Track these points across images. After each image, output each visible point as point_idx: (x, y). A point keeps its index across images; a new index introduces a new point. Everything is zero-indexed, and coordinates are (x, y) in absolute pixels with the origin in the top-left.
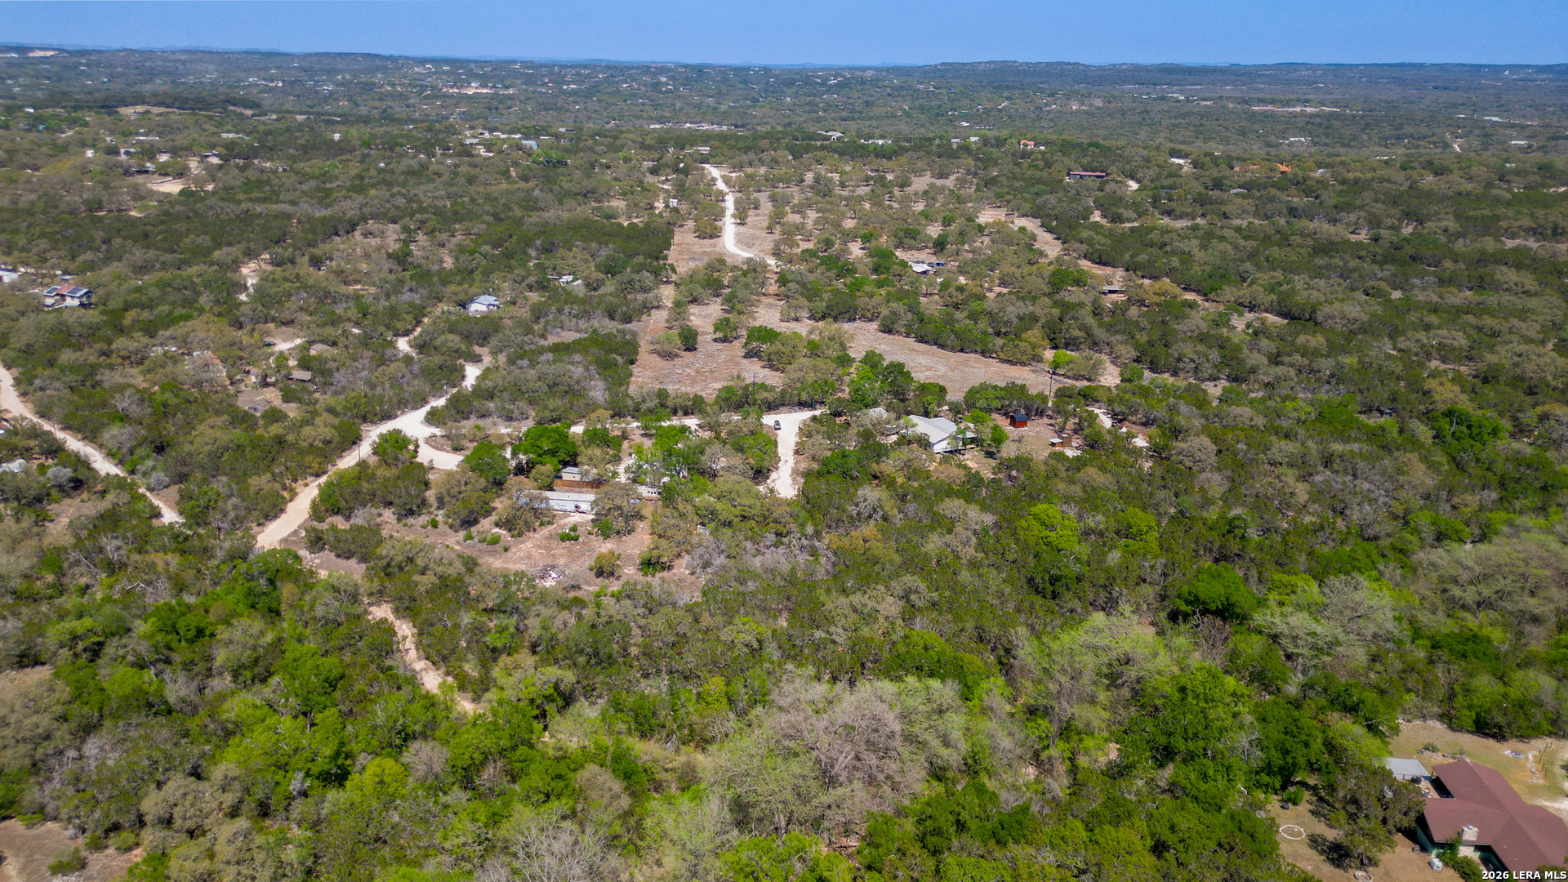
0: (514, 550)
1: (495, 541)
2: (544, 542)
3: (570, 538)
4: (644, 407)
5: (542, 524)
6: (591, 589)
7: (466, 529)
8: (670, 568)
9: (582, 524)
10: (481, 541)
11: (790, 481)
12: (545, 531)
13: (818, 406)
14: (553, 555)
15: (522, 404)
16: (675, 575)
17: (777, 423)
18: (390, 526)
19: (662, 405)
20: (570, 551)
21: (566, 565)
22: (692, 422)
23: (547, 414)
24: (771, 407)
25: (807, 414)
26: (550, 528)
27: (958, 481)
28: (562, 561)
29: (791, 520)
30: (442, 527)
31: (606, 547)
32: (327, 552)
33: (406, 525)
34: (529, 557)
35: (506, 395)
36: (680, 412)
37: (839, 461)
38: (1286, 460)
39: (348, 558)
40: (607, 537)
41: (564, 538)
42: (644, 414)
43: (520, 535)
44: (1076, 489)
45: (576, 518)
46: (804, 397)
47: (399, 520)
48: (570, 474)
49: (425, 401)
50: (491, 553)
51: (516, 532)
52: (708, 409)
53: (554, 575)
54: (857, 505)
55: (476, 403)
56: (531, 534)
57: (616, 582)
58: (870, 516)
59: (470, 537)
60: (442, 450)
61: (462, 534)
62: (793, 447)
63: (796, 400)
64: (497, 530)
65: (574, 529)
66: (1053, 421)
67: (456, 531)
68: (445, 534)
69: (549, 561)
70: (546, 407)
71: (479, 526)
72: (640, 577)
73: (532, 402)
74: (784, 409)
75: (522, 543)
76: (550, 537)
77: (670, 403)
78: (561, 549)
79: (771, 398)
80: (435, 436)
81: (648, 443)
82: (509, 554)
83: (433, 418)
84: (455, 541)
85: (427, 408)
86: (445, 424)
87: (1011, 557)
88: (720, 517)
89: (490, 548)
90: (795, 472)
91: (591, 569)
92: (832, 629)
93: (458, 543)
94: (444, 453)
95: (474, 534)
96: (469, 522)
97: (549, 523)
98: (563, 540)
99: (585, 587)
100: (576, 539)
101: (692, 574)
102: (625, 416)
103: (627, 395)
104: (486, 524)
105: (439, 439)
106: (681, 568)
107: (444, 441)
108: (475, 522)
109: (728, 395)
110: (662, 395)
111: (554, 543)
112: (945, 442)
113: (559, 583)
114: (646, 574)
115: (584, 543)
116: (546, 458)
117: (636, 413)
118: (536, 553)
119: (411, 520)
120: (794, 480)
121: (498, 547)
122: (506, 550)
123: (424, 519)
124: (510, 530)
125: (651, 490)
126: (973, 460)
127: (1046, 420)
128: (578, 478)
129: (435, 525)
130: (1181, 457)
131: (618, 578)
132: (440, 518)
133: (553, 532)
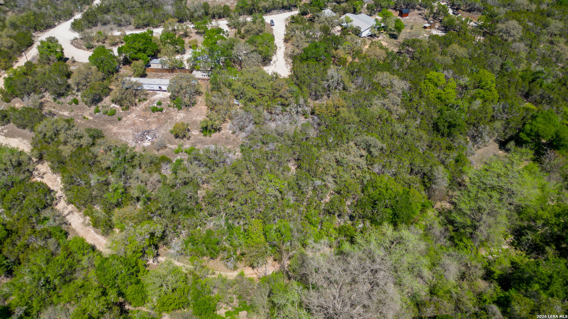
0: (124, 119)
1: (113, 113)
2: (143, 113)
3: (158, 110)
4: (196, 15)
5: (140, 101)
6: (173, 147)
7: (95, 105)
8: (219, 130)
9: (164, 100)
10: (106, 113)
11: (284, 62)
12: (143, 105)
13: (293, 9)
14: (148, 123)
15: (127, 16)
16: (223, 134)
17: (272, 21)
18: (49, 104)
19: (207, 14)
20: (158, 120)
21: (156, 129)
22: (223, 24)
23: (141, 22)
24: (268, 11)
25: (288, 15)
26: (146, 103)
27: (382, 58)
28: (154, 127)
29: (290, 95)
30: (81, 104)
31: (180, 116)
32: (12, 124)
33: (59, 103)
34: (134, 124)
35: (117, 10)
36: (217, 17)
37: (313, 50)
38: (558, 32)
39: (24, 128)
40: (180, 108)
41: (154, 110)
42: (197, 20)
43: (127, 108)
44: (448, 60)
45: (160, 95)
46: (286, 3)
47: (55, 99)
48: (155, 64)
49: (71, 15)
50: (111, 122)
51: (124, 107)
52: (232, 14)
53: (149, 138)
54: (328, 81)
55: (99, 16)
56: (134, 108)
57: (188, 141)
58: (336, 88)
59: (97, 111)
60: (81, 48)
61: (93, 108)
62: (283, 37)
63: (281, 6)
64: (113, 105)
65: (160, 104)
66: (420, 12)
67: (89, 107)
68: (82, 109)
69: (146, 128)
70: (140, 18)
71: (103, 102)
72: (201, 137)
73: (131, 14)
74: (275, 12)
75: (129, 114)
76: (145, 110)
77: (211, 12)
78: (152, 117)
79: (267, 6)
80: (77, 39)
81: (200, 39)
82: (122, 123)
83: (75, 26)
84: (89, 112)
85: (72, 20)
86: (82, 31)
87: (421, 110)
88: (247, 96)
89: (111, 118)
90: (286, 55)
91: (172, 132)
92: (325, 178)
93: (91, 115)
94: (82, 51)
95: (100, 108)
96: (96, 100)
97: (145, 100)
98: (153, 111)
99: (169, 146)
100: (161, 110)
101: (234, 133)
102: (186, 21)
103: (186, 7)
104: (107, 100)
105: (79, 41)
106: (227, 128)
107: (81, 42)
108: (100, 100)
109: (243, 5)
110: (206, 6)
111: (148, 113)
112: (368, 30)
113: (153, 143)
114: (205, 135)
115: (167, 113)
116: (140, 55)
117: (192, 18)
118: (138, 121)
119: (62, 100)
120: (286, 60)
121: (115, 117)
122: (120, 119)
123: (69, 98)
124: (121, 106)
125: (204, 74)
126: (383, 40)
127: (416, 11)
128: (160, 67)
129: (76, 102)
130: (501, 34)
131: (188, 139)
132: (79, 98)
133: (147, 106)
